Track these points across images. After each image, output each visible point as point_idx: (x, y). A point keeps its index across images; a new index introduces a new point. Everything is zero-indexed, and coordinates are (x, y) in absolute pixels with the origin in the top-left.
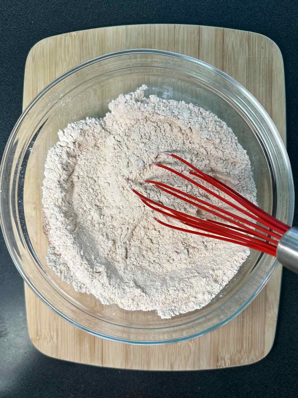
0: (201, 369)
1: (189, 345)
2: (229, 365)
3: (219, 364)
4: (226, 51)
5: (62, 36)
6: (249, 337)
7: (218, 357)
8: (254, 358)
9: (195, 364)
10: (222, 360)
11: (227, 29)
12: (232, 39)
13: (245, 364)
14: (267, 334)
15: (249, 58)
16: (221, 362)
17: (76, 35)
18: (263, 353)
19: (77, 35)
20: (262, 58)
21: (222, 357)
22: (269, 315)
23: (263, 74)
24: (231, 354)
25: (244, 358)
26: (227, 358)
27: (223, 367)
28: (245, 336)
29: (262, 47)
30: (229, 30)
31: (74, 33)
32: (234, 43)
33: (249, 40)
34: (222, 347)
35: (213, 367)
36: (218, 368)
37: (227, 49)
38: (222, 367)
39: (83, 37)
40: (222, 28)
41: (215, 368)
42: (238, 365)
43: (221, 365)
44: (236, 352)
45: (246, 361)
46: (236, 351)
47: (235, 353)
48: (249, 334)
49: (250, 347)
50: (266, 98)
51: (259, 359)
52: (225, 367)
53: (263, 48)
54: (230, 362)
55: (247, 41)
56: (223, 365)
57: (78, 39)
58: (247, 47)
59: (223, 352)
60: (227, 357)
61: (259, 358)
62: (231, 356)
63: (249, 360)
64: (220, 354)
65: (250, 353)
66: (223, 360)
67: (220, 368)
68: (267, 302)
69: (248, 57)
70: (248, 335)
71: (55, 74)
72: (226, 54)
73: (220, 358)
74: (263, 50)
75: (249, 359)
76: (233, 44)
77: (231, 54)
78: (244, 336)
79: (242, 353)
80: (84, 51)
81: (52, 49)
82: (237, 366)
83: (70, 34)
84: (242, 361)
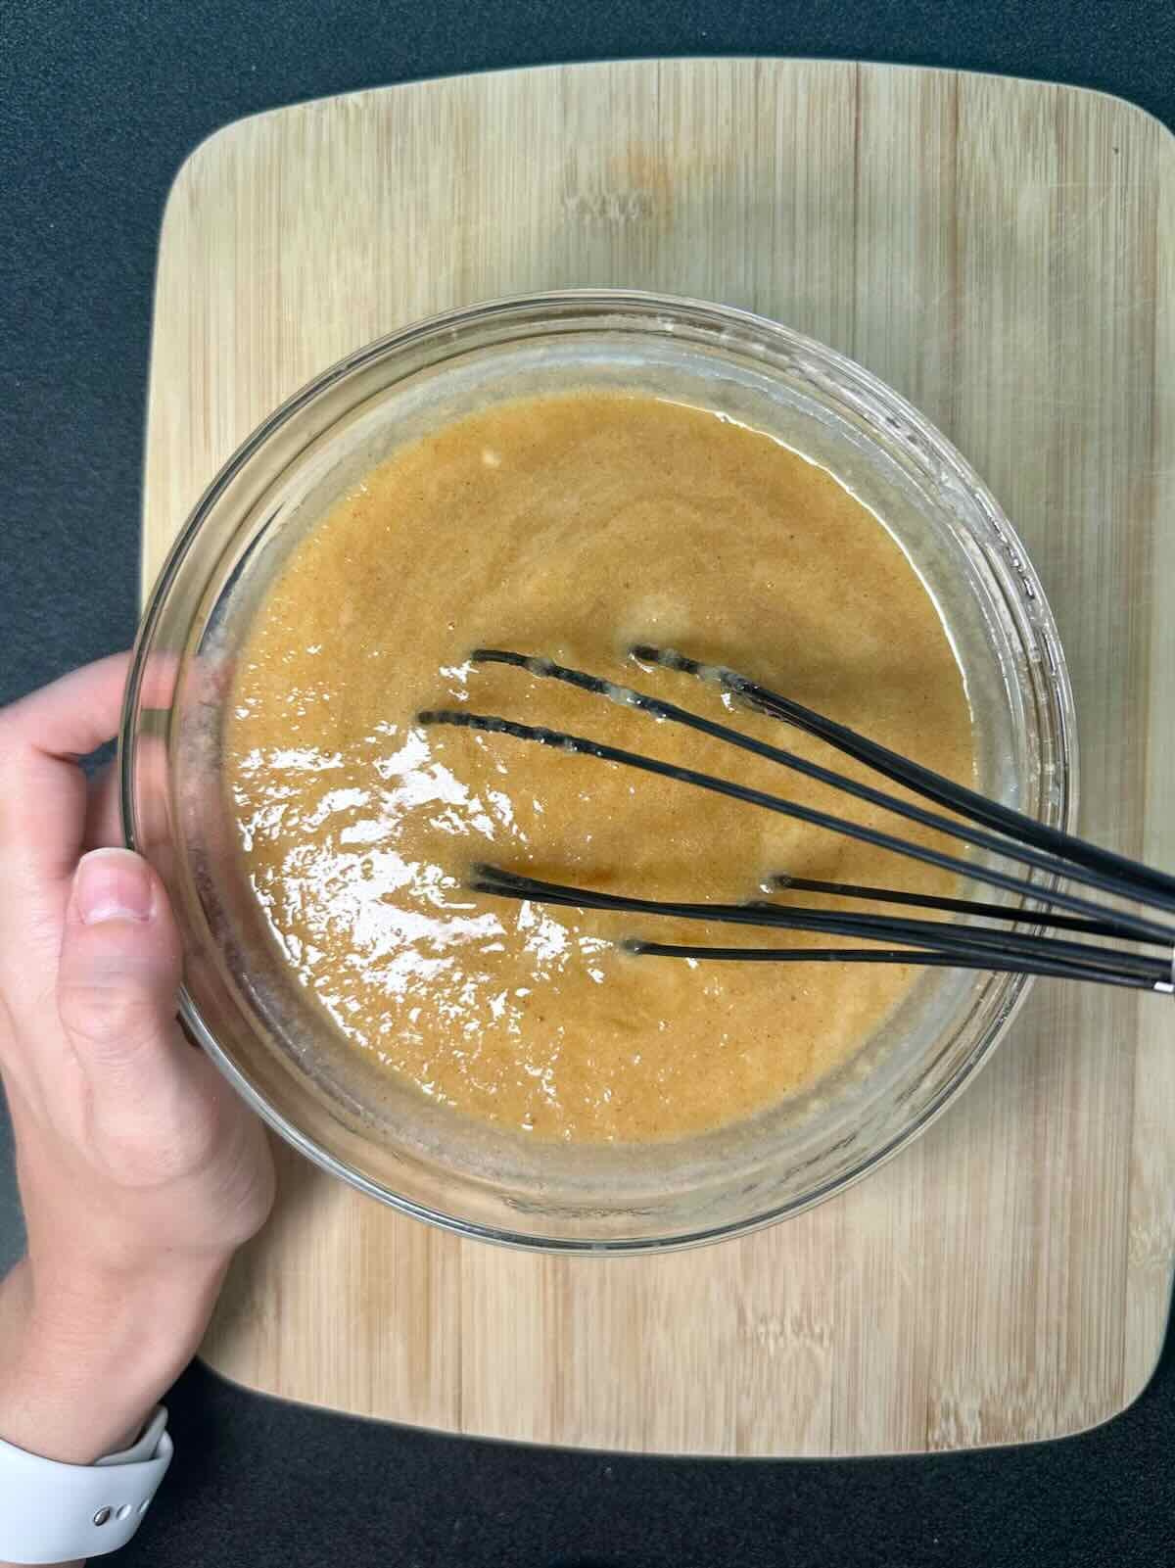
0: (860, 1452)
1: (810, 1353)
2: (979, 1440)
3: (936, 1437)
4: (966, 166)
5: (308, 111)
6: (1059, 1326)
7: (930, 1405)
8: (1081, 1412)
9: (835, 1434)
10: (947, 1419)
11: (970, 78)
12: (991, 113)
13: (1043, 1438)
14: (1134, 1314)
15: (1060, 190)
16: (943, 1425)
17: (361, 105)
18: (1117, 1392)
19: (366, 105)
20: (1113, 190)
21: (948, 1404)
22: (1145, 1236)
23: (1121, 254)
24: (987, 1393)
25: (1039, 1412)
26: (969, 1410)
27: (949, 1446)
28: (1041, 1319)
29: (1114, 145)
30: (977, 80)
31: (354, 98)
32: (1001, 131)
33: (1059, 114)
34: (949, 1367)
35: (912, 1448)
36: (932, 1450)
37: (973, 156)
38: (946, 1449)
39: (389, 111)
40: (948, 73)
41: (920, 1451)
42: (1013, 1440)
43: (944, 1438)
44: (1006, 1389)
45: (1047, 1425)
46: (1004, 1380)
47: (1002, 1393)
48: (1060, 1313)
49: (1063, 1366)
50: (1131, 353)
51: (1103, 1419)
52: (959, 1448)
53: (1117, 151)
54: (979, 1425)
55: (1053, 123)
56: (953, 1441)
57: (371, 120)
58: (1053, 146)
59: (951, 1388)
60: (969, 1406)
61: (1101, 1416)
62: (985, 1403)
63: (1061, 1421)
64: (939, 1396)
65: (1064, 1390)
66: (952, 1419)
67: (940, 1450)
68: (1135, 1182)
69: (1055, 185)
70: (1054, 1316)
71: (279, 260)
72: (966, 178)
73: (938, 1411)
74: (1117, 161)
75: (1059, 1417)
76: (995, 135)
77: (987, 175)
78: (1039, 1318)
79: (1032, 1391)
80: (393, 170)
81: (268, 163)
82: (1009, 1443)
83: (339, 102)
84: (1031, 1425)
